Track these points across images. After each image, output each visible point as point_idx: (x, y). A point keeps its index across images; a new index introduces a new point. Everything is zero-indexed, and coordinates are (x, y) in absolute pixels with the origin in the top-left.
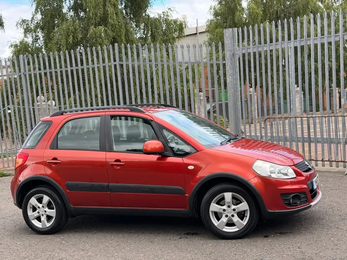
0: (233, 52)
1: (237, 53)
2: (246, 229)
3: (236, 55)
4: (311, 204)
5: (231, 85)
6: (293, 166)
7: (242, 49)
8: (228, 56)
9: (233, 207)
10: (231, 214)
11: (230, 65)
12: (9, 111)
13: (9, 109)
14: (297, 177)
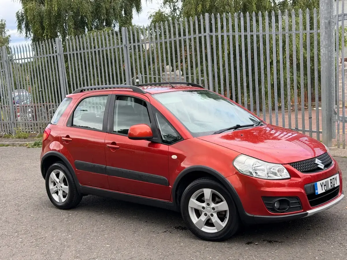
0: (329, 19)
1: (333, 21)
2: (224, 232)
3: (332, 23)
4: (308, 212)
5: (325, 58)
6: (288, 165)
7: (339, 16)
8: (322, 24)
9: (213, 205)
10: (210, 213)
11: (324, 35)
12: (137, 80)
13: (137, 78)
14: (292, 178)
